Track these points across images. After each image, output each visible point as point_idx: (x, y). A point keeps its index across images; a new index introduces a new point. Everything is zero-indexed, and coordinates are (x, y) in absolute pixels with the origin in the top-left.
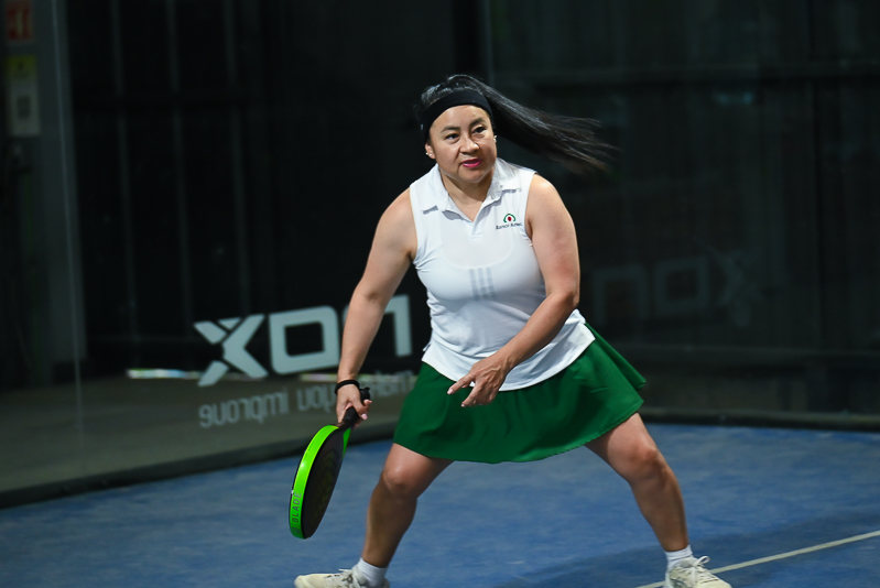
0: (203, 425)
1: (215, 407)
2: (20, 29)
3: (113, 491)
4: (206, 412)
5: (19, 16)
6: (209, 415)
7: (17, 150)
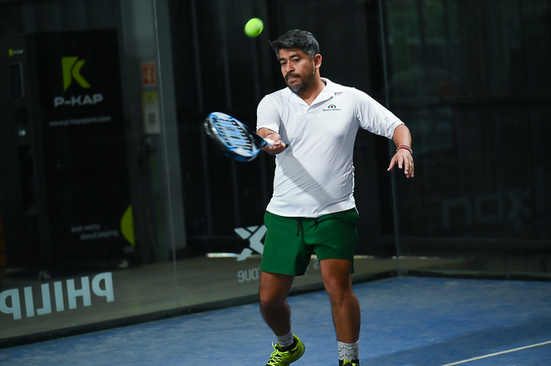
0: (240, 281)
1: (246, 272)
2: (149, 78)
3: (193, 315)
4: (241, 274)
5: (149, 72)
6: (243, 276)
7: (149, 141)
